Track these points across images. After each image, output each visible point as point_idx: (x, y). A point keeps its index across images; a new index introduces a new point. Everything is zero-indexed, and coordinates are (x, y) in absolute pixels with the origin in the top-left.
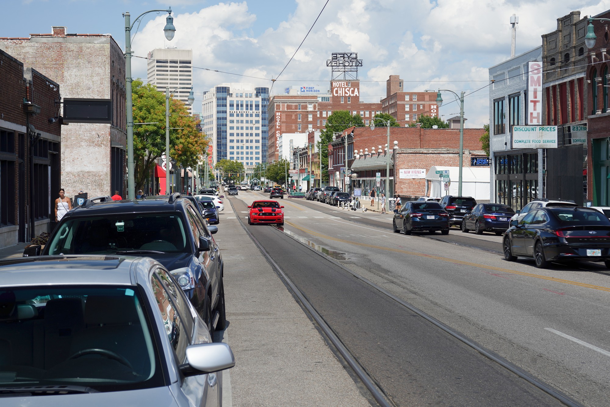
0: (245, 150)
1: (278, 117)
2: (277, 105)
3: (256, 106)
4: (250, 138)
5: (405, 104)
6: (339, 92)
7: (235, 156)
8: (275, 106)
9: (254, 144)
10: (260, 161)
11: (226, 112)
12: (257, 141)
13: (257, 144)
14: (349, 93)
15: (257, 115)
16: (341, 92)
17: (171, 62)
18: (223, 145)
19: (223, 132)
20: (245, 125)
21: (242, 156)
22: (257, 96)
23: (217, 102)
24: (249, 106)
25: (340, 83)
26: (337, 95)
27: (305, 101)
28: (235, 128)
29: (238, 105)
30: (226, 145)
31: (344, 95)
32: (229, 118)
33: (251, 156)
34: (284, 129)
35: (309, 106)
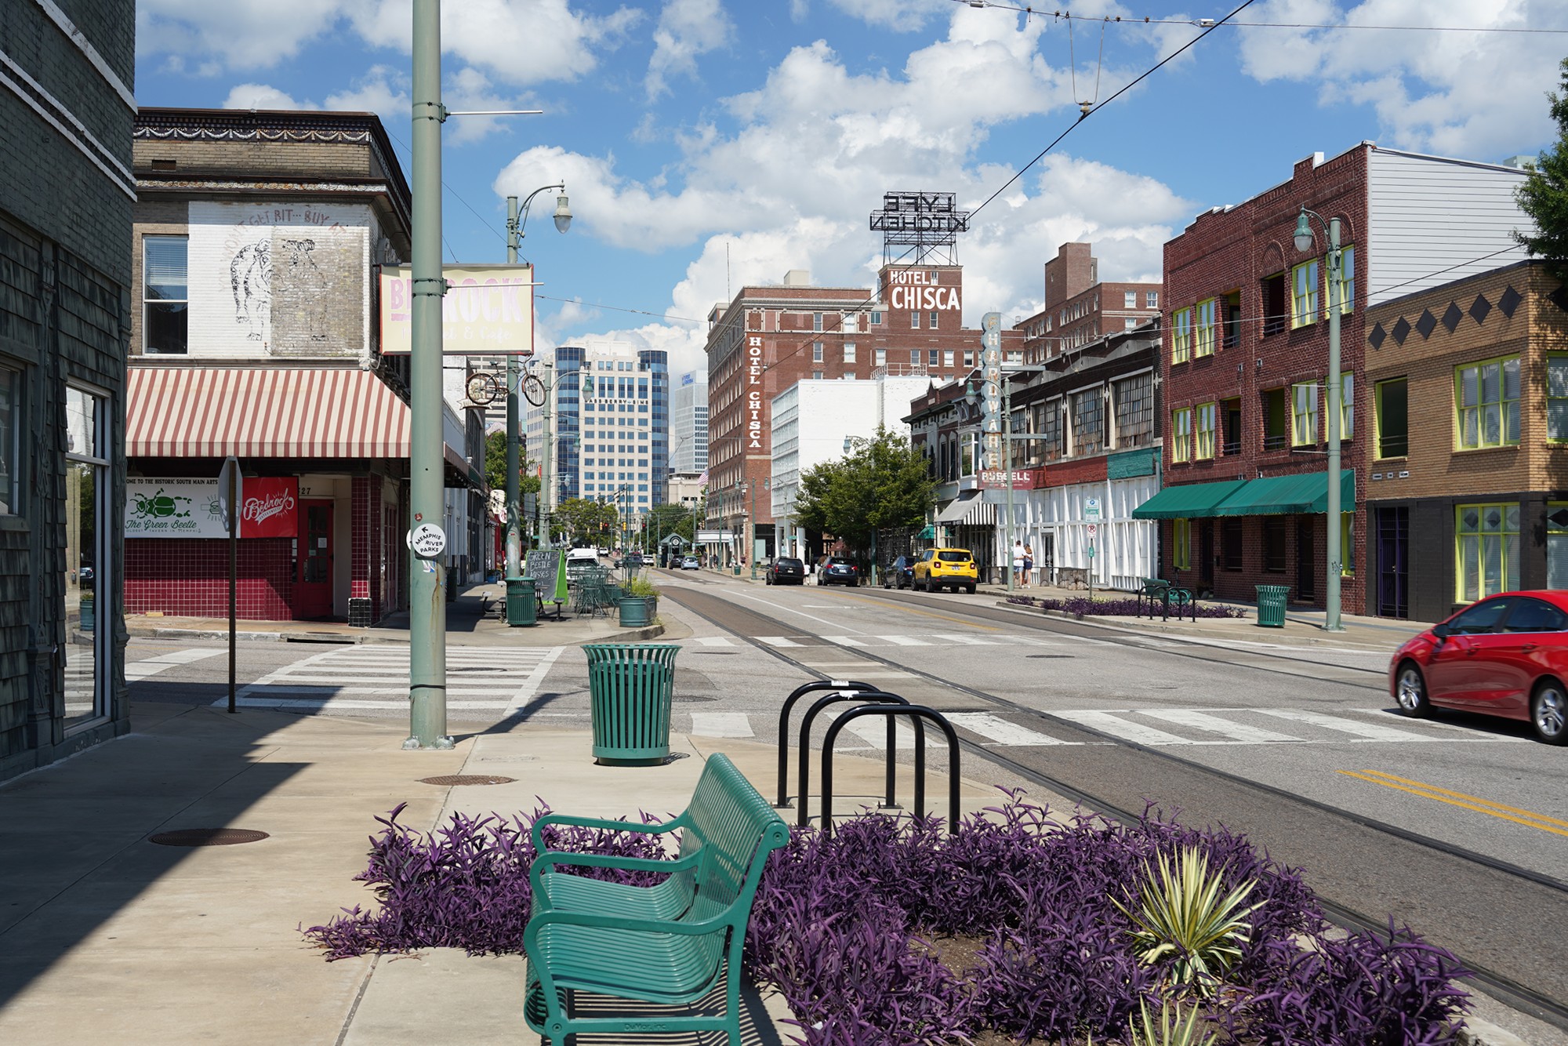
1: (755, 352)
2: (751, 315)
3: (640, 388)
4: (627, 456)
5: (1124, 319)
6: (907, 298)
7: (596, 493)
8: (747, 318)
9: (636, 469)
10: (649, 505)
11: (577, 401)
12: (643, 463)
13: (643, 470)
14: (935, 303)
15: (643, 409)
16: (912, 298)
18: (571, 469)
20: (616, 429)
21: (611, 493)
22: (642, 368)
23: (560, 380)
24: (626, 389)
25: (910, 273)
26: (901, 305)
27: (835, 303)
28: (596, 435)
29: (602, 388)
30: (577, 470)
31: (919, 307)
32: (583, 414)
34: (771, 385)
35: (847, 320)
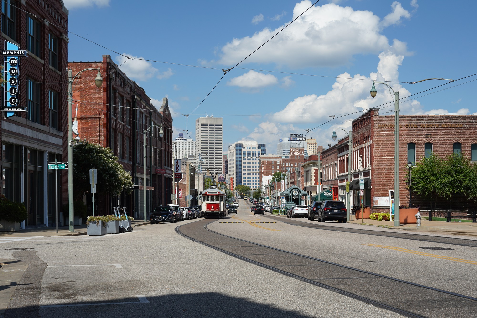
0: (252, 179)
1: (263, 167)
2: (262, 161)
3: (258, 154)
6: (294, 154)
7: (246, 182)
11: (241, 158)
14: (299, 154)
16: (295, 154)
17: (210, 125)
18: (239, 176)
19: (240, 169)
20: (252, 165)
21: (250, 182)
22: (259, 148)
23: (236, 152)
24: (254, 154)
25: (295, 149)
27: (276, 159)
28: (246, 167)
29: (248, 154)
30: (241, 176)
32: (243, 161)
33: (256, 182)
34: (265, 173)
35: (278, 162)
